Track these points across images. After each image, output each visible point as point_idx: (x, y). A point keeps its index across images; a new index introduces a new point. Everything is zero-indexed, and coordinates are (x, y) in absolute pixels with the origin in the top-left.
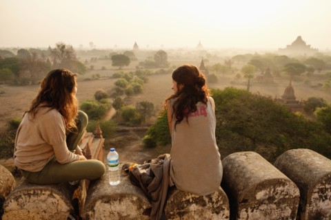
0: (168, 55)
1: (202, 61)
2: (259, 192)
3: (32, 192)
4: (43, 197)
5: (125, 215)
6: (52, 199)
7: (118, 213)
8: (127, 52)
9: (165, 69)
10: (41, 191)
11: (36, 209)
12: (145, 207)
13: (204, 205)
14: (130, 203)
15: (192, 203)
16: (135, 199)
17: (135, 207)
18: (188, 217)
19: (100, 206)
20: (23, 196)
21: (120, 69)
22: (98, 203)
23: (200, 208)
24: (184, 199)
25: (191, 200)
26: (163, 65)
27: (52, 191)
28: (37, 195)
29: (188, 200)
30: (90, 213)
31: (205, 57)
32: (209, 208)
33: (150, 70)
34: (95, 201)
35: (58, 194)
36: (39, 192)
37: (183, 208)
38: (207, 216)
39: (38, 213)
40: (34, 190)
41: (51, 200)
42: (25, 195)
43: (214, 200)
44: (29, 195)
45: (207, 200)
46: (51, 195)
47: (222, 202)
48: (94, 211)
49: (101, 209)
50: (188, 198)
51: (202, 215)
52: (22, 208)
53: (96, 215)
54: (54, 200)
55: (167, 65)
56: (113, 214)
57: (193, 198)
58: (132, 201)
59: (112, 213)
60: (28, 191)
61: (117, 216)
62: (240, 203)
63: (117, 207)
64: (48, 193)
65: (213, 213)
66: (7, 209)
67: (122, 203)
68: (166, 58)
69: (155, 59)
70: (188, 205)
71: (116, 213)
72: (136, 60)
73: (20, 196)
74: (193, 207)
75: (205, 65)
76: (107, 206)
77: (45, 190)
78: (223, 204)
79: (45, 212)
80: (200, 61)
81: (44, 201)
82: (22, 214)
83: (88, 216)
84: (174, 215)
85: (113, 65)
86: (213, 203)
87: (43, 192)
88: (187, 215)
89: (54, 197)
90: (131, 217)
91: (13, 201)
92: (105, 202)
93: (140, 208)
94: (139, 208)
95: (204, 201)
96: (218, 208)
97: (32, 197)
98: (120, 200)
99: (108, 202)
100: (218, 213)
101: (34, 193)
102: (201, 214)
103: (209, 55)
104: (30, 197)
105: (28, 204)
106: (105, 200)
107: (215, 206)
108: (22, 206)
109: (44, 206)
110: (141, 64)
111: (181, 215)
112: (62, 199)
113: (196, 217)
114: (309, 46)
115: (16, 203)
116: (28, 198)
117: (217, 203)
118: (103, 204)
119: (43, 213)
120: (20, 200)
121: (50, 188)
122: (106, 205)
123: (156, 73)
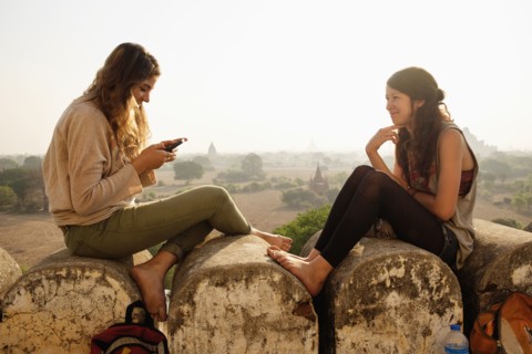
0: (264, 161)
1: (318, 168)
2: (517, 268)
3: (64, 273)
4: (85, 285)
5: (256, 313)
6: (104, 288)
7: (243, 310)
8: (199, 158)
9: (260, 183)
10: (83, 271)
11: (69, 312)
12: (297, 297)
13: (414, 295)
14: (269, 289)
15: (391, 289)
16: (277, 278)
17: (277, 297)
18: (384, 322)
19: (205, 293)
20: (45, 282)
21: (187, 184)
22: (203, 286)
23: (407, 301)
24: (374, 282)
25: (388, 284)
26: (255, 177)
27: (105, 272)
28: (75, 279)
29: (383, 284)
30: (186, 308)
31: (322, 163)
32: (424, 302)
33: (236, 185)
34: (197, 281)
35: (116, 278)
36: (79, 272)
37: (373, 302)
38: (421, 321)
39: (73, 321)
40: (69, 268)
41: (102, 290)
42: (48, 278)
43: (433, 283)
44: (58, 279)
45: (418, 282)
46: (102, 281)
47: (447, 290)
48: (193, 304)
49: (209, 300)
50: (382, 277)
51: (410, 317)
52: (40, 308)
53: (197, 314)
54: (108, 291)
55: (262, 177)
56: (233, 311)
57: (391, 279)
58: (272, 284)
59: (229, 309)
60: (56, 269)
61: (241, 316)
62: (483, 292)
63: (241, 296)
64: (96, 274)
65: (432, 313)
66: (9, 310)
67: (251, 287)
68: (261, 165)
69: (243, 167)
70: (382, 294)
71: (238, 310)
72: (212, 169)
73: (39, 281)
74: (393, 299)
75: (323, 175)
76: (220, 292)
77: (91, 269)
78: (450, 294)
79: (88, 319)
80: (315, 169)
81: (87, 294)
82: (39, 323)
83: (180, 314)
84: (355, 316)
85: (176, 178)
86: (431, 290)
87: (87, 273)
88: (381, 316)
89: (109, 285)
90: (269, 319)
91: (23, 291)
92: (217, 285)
93: (288, 299)
94: (285, 301)
95: (412, 285)
96: (441, 301)
97: (63, 283)
98: (246, 280)
99: (222, 284)
100: (441, 314)
101: (69, 274)
102: (408, 314)
103: (327, 160)
104: (59, 283)
105: (54, 300)
106: (217, 278)
107: (436, 298)
108: (40, 304)
109: (86, 303)
110: (221, 175)
111: (370, 315)
112: (125, 289)
113: (399, 321)
114: (482, 142)
115: (29, 296)
116: (55, 287)
117: (438, 290)
118: (212, 288)
119: (84, 321)
120: (38, 290)
121: (101, 266)
122: (219, 290)
123: (246, 190)
